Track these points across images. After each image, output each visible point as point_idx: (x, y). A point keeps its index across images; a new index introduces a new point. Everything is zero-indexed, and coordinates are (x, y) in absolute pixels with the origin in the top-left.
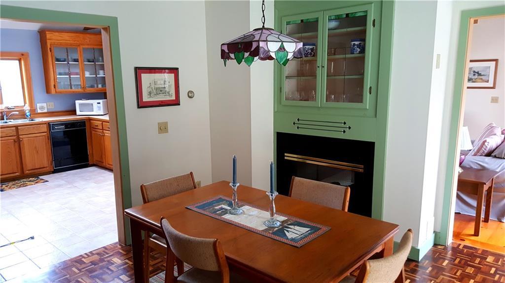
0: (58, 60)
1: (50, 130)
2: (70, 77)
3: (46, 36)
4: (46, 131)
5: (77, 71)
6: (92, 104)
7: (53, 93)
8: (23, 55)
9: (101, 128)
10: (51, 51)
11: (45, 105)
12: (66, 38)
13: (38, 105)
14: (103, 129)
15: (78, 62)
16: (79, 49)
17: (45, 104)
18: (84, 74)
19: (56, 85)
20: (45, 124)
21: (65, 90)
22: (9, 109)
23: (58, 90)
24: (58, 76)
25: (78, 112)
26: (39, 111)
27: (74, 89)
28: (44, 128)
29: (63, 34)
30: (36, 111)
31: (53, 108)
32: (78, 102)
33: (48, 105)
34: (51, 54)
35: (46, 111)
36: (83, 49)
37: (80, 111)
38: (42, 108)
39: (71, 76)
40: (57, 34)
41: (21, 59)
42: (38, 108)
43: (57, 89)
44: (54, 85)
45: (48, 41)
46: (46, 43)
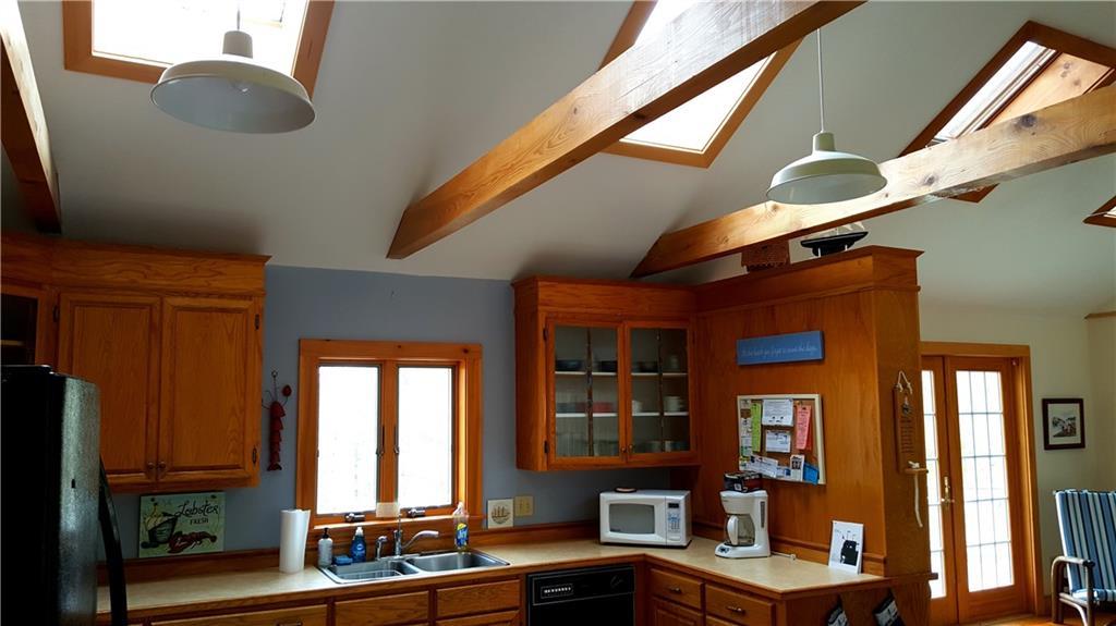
0: (560, 366)
1: (529, 600)
2: (591, 418)
3: (536, 295)
4: (518, 604)
5: (610, 397)
6: (653, 507)
7: (540, 469)
8: (466, 351)
9: (699, 607)
10: (545, 338)
11: (508, 504)
12: (590, 299)
13: (492, 505)
14: (703, 610)
15: (616, 371)
16: (620, 330)
17: (511, 501)
18: (628, 410)
19: (552, 443)
20: (517, 577)
21: (575, 459)
22: (410, 516)
23: (556, 458)
24: (558, 415)
25: (607, 534)
26: (492, 525)
27: (597, 457)
28: (512, 594)
29: (580, 286)
30: (484, 526)
31: (530, 513)
32: (607, 498)
33: (518, 506)
34: (547, 348)
35: (509, 523)
36: (633, 330)
37: (612, 530)
38: (500, 514)
39: (595, 415)
40: (565, 287)
41: (458, 363)
42: (490, 516)
43: (552, 456)
44: (546, 443)
45: (540, 308)
46: (535, 314)
